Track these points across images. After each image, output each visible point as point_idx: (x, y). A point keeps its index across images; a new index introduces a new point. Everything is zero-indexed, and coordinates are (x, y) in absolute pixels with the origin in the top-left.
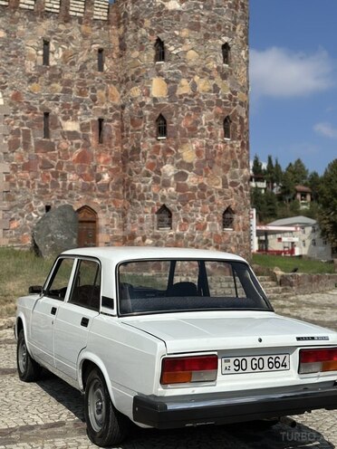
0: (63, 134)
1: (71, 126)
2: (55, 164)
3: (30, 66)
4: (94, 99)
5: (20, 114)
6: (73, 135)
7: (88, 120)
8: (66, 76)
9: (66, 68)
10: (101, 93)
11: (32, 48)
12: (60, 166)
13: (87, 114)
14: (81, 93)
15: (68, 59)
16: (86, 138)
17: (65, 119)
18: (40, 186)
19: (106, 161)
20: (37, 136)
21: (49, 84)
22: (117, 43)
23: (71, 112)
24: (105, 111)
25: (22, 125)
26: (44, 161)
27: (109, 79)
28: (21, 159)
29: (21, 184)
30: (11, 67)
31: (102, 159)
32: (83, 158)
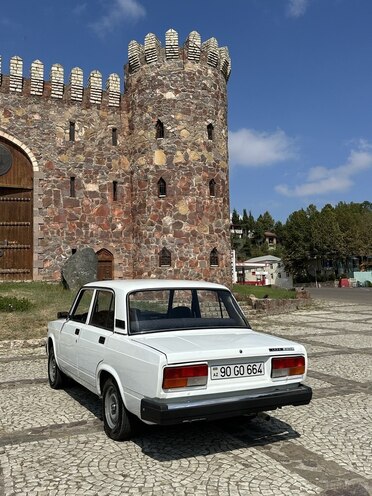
0: (85, 193)
1: (92, 187)
2: (80, 216)
3: (60, 142)
4: (110, 167)
5: (52, 178)
6: (93, 194)
7: (105, 183)
8: (88, 149)
9: (88, 143)
10: (115, 162)
11: (61, 127)
12: (83, 218)
13: (105, 178)
14: (99, 162)
15: (90, 136)
16: (103, 197)
17: (87, 182)
18: (67, 234)
19: (119, 214)
20: (65, 195)
21: (75, 155)
22: (127, 124)
23: (91, 177)
24: (118, 176)
25: (53, 187)
26: (71, 215)
27: (121, 152)
28: (53, 213)
29: (53, 233)
30: (45, 143)
31: (116, 213)
32: (102, 212)
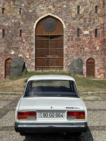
0: (83, 35)
1: (86, 32)
2: (81, 45)
3: (73, 15)
4: (94, 23)
5: (70, 30)
6: (87, 35)
7: (92, 30)
8: (85, 17)
9: (85, 14)
10: (96, 20)
11: (74, 9)
12: (82, 45)
13: (92, 28)
14: (89, 21)
15: (86, 11)
16: (91, 36)
17: (84, 30)
18: (76, 52)
19: (98, 43)
20: (75, 36)
21: (79, 20)
22: (102, 3)
23: (86, 28)
24: (98, 26)
25: (71, 34)
26: (78, 44)
27: (99, 16)
28: (71, 44)
29: (71, 52)
30: (68, 16)
31: (96, 42)
32: (90, 42)
